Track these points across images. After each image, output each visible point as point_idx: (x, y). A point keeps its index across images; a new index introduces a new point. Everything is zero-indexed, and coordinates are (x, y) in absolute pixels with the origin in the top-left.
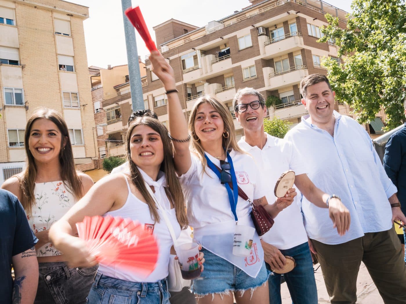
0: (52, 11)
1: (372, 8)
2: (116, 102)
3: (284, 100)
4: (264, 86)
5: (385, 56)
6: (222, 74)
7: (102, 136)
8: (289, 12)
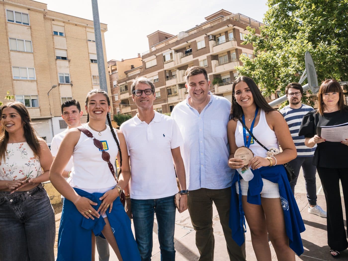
0: (86, 27)
1: (275, 22)
2: (125, 81)
3: (224, 81)
4: (212, 72)
6: (187, 64)
7: (118, 101)
8: (228, 25)
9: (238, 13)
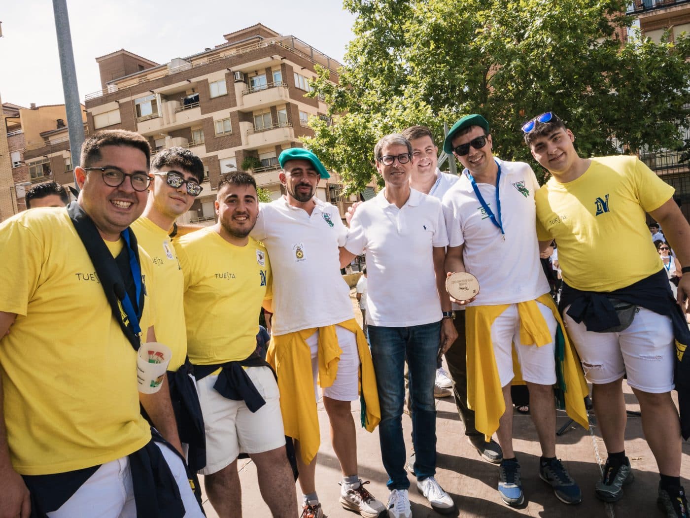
1: (367, 63)
2: (44, 154)
3: (264, 163)
4: (241, 144)
5: (379, 121)
6: (188, 126)
8: (273, 56)
9: (291, 35)
